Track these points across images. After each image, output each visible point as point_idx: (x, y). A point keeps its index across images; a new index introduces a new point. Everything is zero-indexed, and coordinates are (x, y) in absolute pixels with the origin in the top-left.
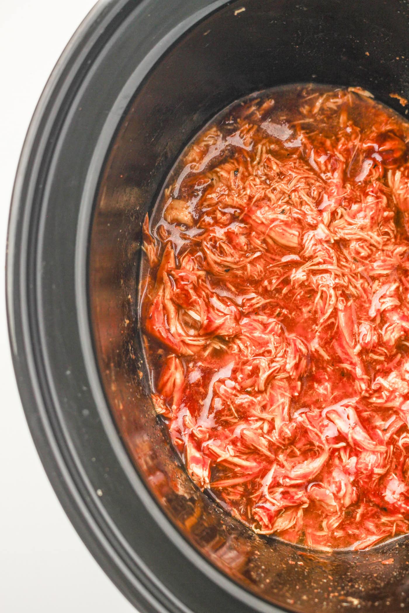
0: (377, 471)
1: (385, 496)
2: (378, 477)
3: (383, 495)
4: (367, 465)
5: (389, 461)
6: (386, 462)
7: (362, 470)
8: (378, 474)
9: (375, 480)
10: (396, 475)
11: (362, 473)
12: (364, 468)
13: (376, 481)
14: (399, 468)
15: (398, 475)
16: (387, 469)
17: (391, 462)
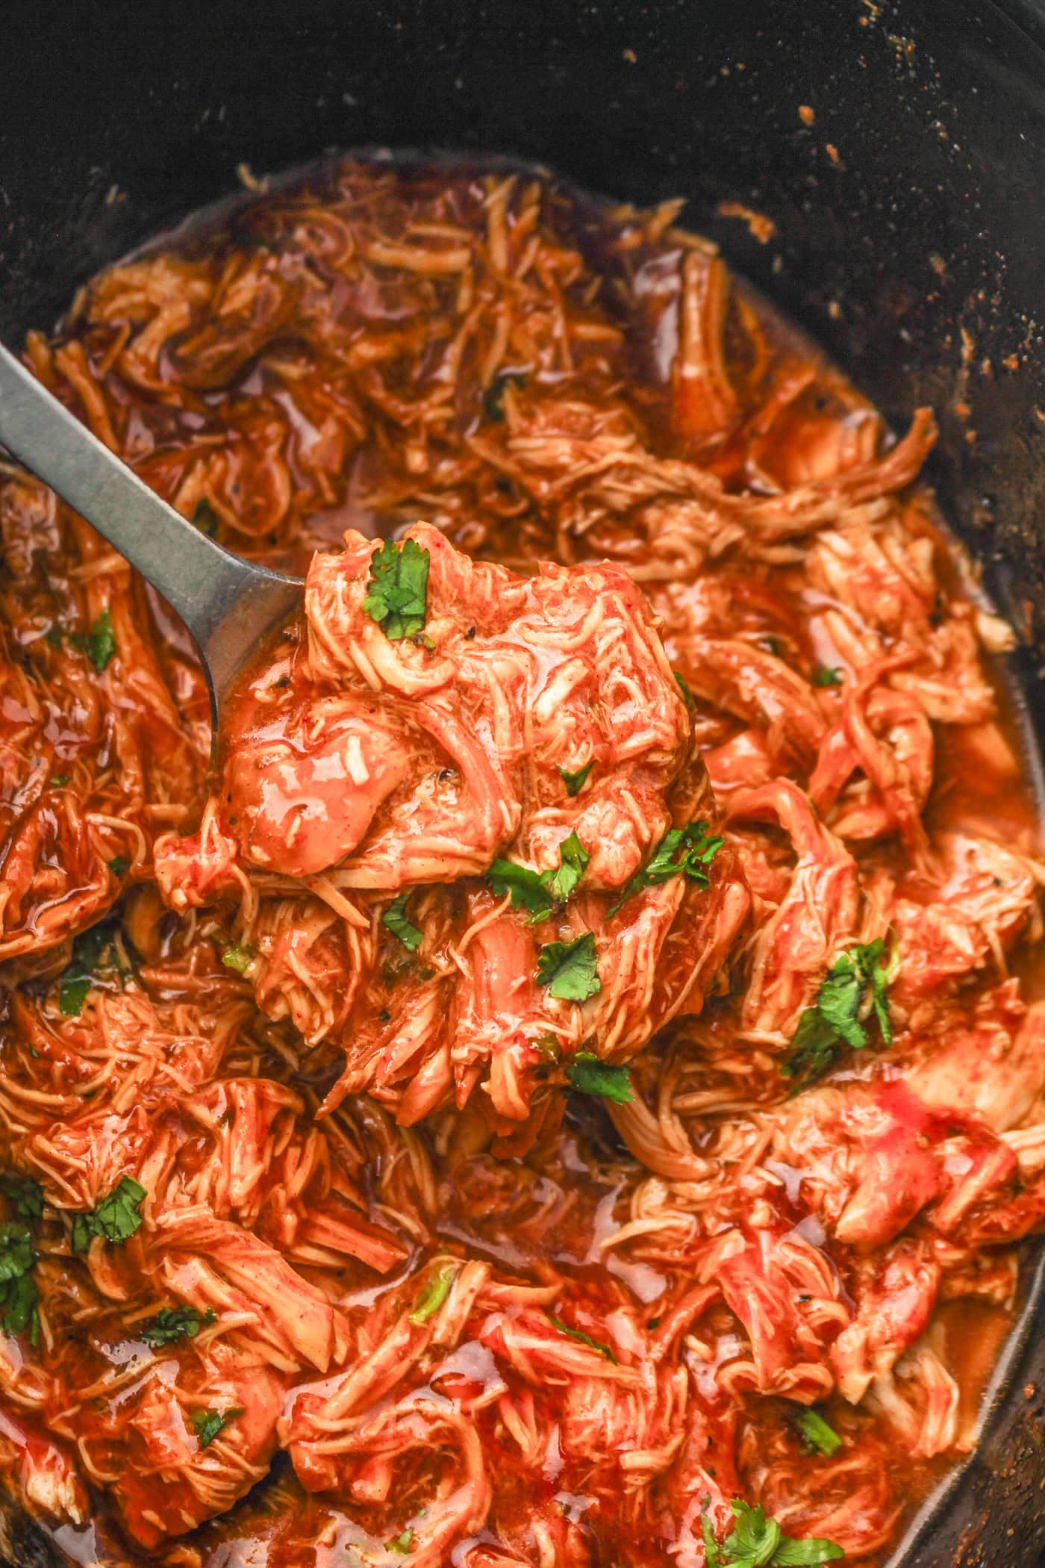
0: (635, 1458)
1: (676, 1554)
2: (640, 1481)
3: (672, 1549)
4: (601, 1433)
5: (677, 1421)
6: (664, 1424)
7: (587, 1452)
8: (642, 1471)
9: (634, 1495)
10: (713, 1474)
11: (587, 1463)
12: (592, 1442)
13: (640, 1498)
14: (723, 1448)
15: (720, 1474)
16: (670, 1449)
17: (688, 1426)
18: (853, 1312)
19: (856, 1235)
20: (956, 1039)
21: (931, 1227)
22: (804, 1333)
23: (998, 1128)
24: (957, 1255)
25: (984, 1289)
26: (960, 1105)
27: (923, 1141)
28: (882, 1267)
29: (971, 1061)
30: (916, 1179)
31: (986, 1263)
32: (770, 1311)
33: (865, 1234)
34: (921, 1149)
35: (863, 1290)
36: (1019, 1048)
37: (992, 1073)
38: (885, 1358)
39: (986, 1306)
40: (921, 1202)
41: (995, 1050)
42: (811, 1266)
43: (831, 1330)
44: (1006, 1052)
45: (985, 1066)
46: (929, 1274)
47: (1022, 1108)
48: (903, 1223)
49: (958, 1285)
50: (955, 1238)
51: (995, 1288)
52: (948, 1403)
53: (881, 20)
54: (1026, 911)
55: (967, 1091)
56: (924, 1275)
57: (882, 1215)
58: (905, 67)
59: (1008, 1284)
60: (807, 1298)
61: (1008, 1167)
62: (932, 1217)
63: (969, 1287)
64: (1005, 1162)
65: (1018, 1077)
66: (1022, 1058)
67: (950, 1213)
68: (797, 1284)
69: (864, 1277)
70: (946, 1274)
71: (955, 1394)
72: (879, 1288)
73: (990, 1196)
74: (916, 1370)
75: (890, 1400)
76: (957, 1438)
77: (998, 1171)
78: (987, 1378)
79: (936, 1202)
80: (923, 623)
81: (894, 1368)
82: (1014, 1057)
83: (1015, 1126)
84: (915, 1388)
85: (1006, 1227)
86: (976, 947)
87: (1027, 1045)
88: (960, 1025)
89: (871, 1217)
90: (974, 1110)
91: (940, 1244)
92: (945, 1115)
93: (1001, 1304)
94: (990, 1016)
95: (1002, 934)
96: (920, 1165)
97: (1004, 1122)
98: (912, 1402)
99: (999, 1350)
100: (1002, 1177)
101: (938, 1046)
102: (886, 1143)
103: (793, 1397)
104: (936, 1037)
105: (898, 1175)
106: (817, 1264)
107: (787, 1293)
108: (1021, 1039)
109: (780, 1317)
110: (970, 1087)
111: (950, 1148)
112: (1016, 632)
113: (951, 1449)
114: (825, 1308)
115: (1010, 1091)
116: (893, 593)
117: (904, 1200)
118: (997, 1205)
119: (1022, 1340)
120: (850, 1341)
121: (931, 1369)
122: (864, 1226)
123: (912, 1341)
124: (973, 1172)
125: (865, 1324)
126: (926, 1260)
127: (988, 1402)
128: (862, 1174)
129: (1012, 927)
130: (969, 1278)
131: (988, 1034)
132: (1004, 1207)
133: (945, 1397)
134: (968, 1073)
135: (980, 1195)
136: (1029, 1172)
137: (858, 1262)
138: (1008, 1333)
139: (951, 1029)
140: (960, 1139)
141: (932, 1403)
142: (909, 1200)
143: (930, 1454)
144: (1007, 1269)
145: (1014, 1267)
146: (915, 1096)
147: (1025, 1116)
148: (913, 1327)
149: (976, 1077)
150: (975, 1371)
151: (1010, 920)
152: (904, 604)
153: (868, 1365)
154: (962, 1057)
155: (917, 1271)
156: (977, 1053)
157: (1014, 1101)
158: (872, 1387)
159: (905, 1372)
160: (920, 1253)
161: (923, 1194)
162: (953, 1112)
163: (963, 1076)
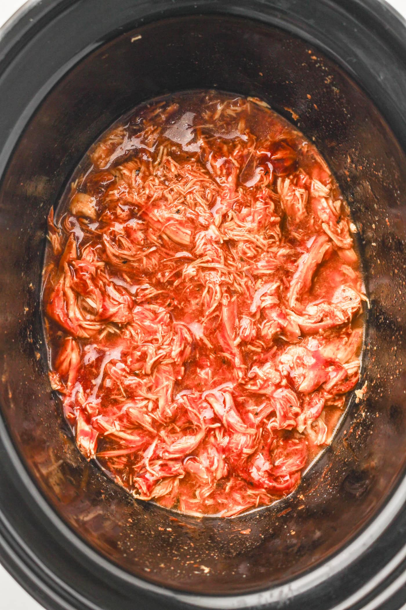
0: (245, 451)
1: (252, 472)
2: (246, 456)
3: (250, 471)
4: (238, 445)
5: (257, 442)
6: (255, 443)
7: (233, 449)
8: (247, 454)
9: (243, 459)
10: (263, 454)
11: (233, 451)
12: (235, 447)
13: (245, 460)
14: (266, 448)
16: (255, 449)
17: (260, 443)
18: (302, 410)
19: (304, 390)
20: (334, 340)
21: (323, 389)
22: (290, 415)
23: (342, 363)
24: (330, 396)
25: (336, 404)
26: (333, 357)
27: (323, 367)
28: (311, 399)
29: (337, 345)
30: (320, 377)
31: (337, 398)
32: (283, 408)
33: (306, 390)
34: (322, 369)
35: (305, 405)
36: (350, 342)
37: (342, 348)
38: (309, 422)
39: (336, 408)
40: (322, 382)
41: (344, 343)
42: (293, 398)
43: (297, 415)
44: (346, 342)
45: (341, 346)
46: (322, 401)
47: (349, 357)
48: (316, 388)
49: (330, 403)
50: (329, 392)
51: (339, 404)
52: (324, 432)
53: (330, 83)
54: (359, 307)
55: (335, 353)
56: (321, 401)
57: (311, 386)
58: (336, 95)
59: (342, 403)
60: (292, 406)
61: (345, 375)
62: (324, 386)
63: (332, 404)
64: (344, 374)
65: (349, 349)
66: (350, 344)
67: (329, 386)
68: (290, 402)
69: (306, 401)
70: (327, 401)
71: (326, 430)
72: (309, 404)
73: (339, 383)
74: (317, 423)
75: (310, 431)
76: (326, 441)
77: (342, 376)
78: (335, 427)
79: (325, 383)
80: (335, 223)
81: (312, 425)
82: (348, 344)
83: (347, 362)
84: (316, 428)
85: (343, 390)
86: (345, 317)
87: (352, 341)
88: (336, 336)
89: (308, 386)
90: (337, 358)
91: (325, 393)
92: (329, 360)
93: (339, 408)
94: (344, 334)
95: (353, 313)
96: (322, 373)
97: (344, 361)
98: (315, 431)
99: (339, 419)
100: (343, 378)
101: (329, 341)
102: (313, 367)
103: (287, 429)
104: (329, 339)
105: (316, 376)
106: (295, 398)
107: (287, 404)
108: (351, 339)
109: (285, 410)
110: (337, 352)
111: (330, 369)
112: (357, 228)
113: (324, 443)
114: (296, 409)
115: (347, 353)
116: (327, 214)
117: (317, 382)
118: (341, 384)
119: (344, 417)
120: (301, 418)
121: (321, 423)
122: (306, 388)
123: (316, 418)
124: (336, 377)
125: (305, 413)
126: (321, 397)
127: (335, 433)
128: (307, 374)
129: (355, 312)
130: (332, 401)
131: (342, 338)
132: (343, 385)
133: (324, 430)
134: (336, 348)
135: (337, 383)
136: (350, 375)
137: (305, 397)
138: (341, 415)
139: (333, 337)
140: (333, 367)
141: (320, 432)
142: (319, 382)
143: (319, 444)
144: (342, 399)
145: (344, 399)
146: (322, 355)
147: (350, 359)
148: (317, 415)
149: (338, 349)
150: (332, 425)
151: (355, 310)
152: (330, 217)
153: (305, 423)
154: (335, 344)
155: (319, 400)
156: (339, 343)
157: (347, 355)
158: (305, 428)
159: (314, 424)
160: (320, 395)
161: (322, 381)
162: (331, 358)
163: (335, 349)
